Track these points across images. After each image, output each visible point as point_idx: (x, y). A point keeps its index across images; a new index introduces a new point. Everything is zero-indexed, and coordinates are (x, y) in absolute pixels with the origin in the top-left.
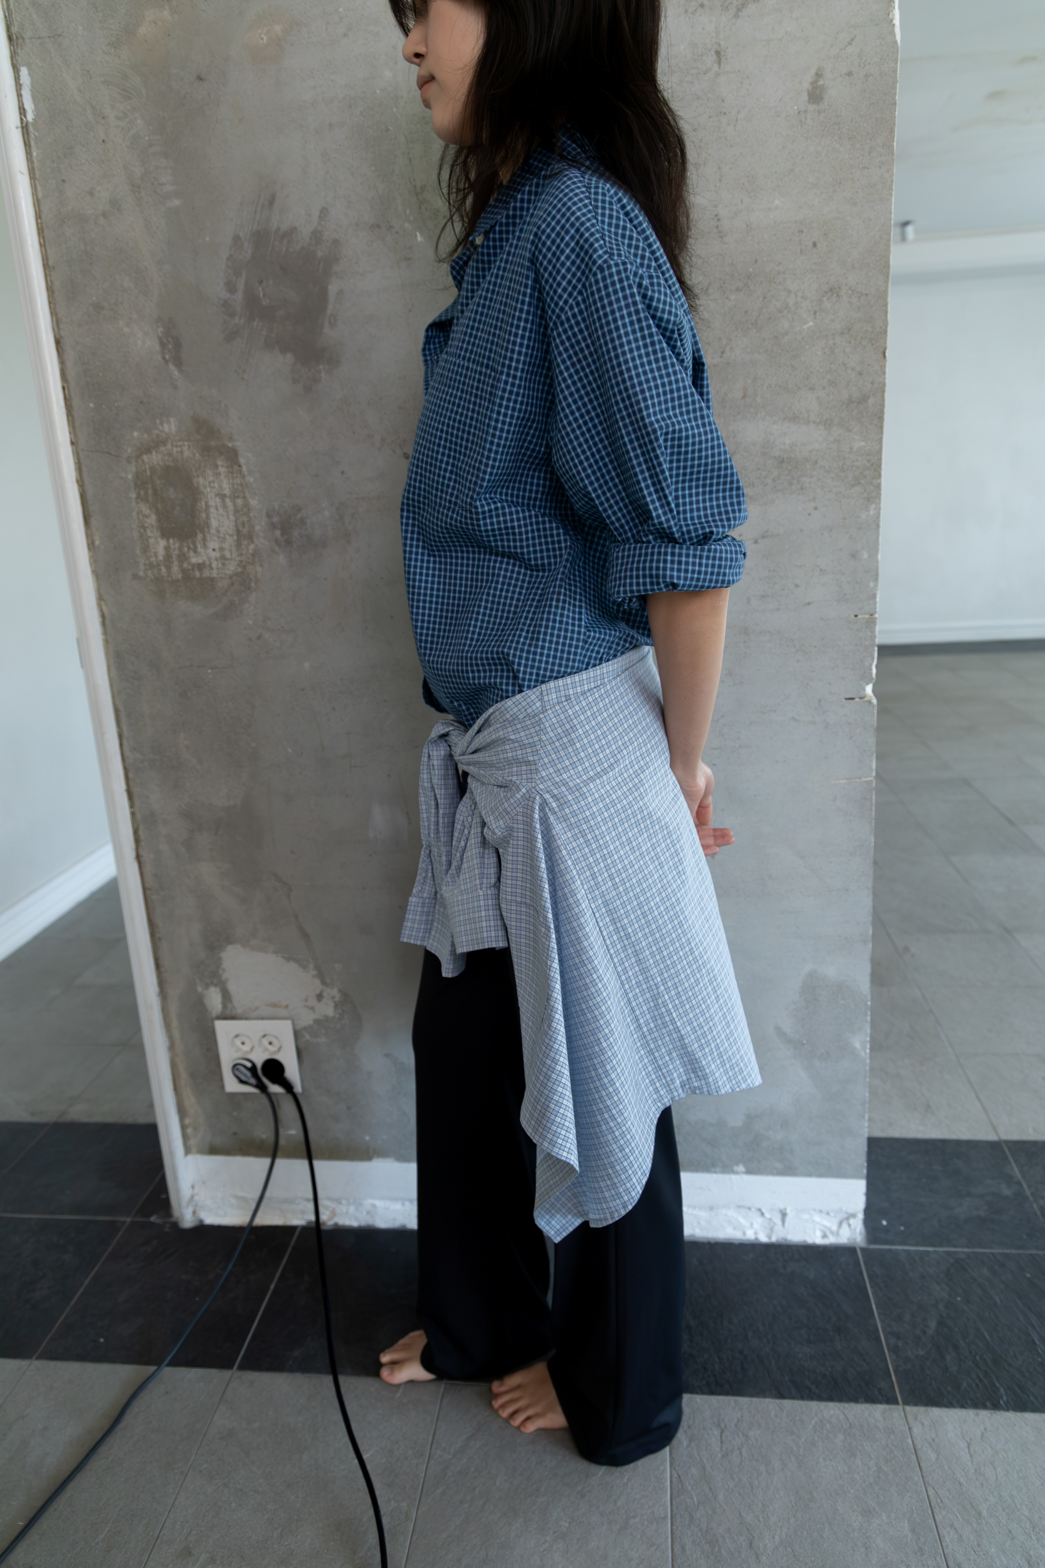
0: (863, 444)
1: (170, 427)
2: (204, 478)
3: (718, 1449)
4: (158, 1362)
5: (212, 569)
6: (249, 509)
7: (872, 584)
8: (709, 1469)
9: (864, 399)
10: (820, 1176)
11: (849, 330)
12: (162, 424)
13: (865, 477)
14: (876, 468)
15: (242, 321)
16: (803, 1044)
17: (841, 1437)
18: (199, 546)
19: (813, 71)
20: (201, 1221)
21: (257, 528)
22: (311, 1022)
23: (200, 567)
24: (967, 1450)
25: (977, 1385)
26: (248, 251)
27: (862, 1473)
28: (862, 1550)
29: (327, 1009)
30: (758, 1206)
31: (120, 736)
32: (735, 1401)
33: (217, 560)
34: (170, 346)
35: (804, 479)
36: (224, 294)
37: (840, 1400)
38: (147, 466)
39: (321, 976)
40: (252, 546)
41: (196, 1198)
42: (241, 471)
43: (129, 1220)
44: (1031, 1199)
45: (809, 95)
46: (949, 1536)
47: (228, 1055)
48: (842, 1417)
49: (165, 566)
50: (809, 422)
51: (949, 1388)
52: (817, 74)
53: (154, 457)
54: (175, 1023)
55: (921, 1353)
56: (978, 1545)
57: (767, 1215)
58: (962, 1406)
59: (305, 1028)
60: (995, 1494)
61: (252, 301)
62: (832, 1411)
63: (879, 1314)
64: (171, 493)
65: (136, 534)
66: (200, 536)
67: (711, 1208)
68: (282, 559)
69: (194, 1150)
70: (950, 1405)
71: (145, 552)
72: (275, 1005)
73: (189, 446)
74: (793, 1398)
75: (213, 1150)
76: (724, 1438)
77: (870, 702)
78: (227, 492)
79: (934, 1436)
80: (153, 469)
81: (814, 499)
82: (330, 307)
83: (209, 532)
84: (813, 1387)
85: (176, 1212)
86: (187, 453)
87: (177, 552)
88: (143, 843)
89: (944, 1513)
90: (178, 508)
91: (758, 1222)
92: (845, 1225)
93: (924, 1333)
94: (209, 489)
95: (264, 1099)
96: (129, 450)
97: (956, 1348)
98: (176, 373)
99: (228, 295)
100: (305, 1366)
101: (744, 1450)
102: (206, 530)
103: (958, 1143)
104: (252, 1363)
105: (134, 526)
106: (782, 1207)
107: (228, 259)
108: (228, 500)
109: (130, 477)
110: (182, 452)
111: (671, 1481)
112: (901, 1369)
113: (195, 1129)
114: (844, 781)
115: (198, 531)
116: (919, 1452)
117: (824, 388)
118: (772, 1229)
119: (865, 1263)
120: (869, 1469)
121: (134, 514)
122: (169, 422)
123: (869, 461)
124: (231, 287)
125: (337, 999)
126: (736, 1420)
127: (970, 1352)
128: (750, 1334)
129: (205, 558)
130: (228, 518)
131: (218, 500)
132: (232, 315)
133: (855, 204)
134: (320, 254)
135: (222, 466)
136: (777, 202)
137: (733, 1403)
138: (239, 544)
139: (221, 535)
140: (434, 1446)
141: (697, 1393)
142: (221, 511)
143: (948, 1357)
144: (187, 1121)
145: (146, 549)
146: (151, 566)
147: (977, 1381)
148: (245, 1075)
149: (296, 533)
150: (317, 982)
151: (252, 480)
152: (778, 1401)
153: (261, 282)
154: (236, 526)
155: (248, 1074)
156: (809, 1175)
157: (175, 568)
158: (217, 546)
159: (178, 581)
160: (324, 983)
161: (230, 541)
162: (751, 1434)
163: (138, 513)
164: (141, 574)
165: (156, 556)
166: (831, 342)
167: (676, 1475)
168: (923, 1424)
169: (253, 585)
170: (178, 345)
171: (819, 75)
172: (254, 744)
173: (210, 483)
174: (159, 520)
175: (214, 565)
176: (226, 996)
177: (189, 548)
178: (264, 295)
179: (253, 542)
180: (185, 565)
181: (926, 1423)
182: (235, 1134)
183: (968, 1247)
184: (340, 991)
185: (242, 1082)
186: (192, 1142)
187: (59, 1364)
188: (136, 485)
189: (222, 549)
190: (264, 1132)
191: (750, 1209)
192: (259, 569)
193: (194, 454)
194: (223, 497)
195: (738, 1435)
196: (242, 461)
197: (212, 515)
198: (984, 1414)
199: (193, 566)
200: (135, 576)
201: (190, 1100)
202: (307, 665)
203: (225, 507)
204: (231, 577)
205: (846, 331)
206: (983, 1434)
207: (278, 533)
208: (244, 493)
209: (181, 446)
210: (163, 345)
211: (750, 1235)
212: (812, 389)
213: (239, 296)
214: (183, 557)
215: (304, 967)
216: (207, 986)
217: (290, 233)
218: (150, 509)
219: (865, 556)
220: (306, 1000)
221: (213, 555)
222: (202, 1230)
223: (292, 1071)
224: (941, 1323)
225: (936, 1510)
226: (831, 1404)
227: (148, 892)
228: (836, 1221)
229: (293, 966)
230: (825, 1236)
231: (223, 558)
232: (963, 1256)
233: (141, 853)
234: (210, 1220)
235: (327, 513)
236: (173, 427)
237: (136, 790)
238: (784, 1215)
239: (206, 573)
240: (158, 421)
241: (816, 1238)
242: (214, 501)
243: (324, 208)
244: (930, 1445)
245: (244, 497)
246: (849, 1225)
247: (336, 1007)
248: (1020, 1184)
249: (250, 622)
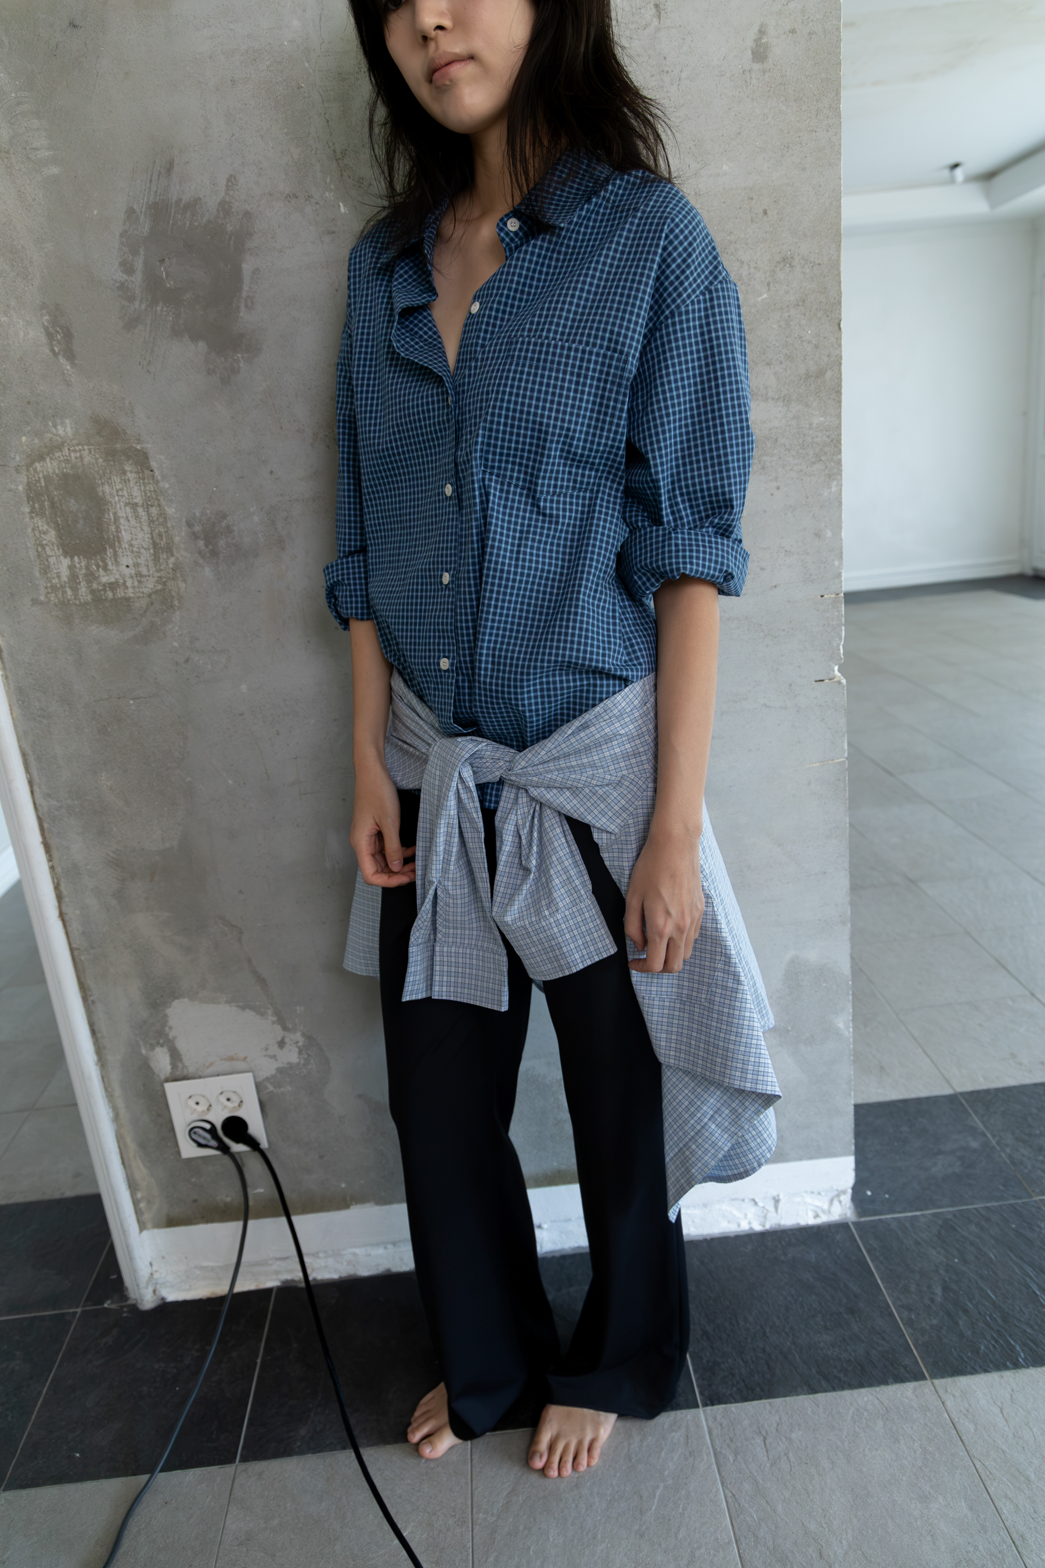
0: (822, 419)
1: (65, 429)
2: (110, 485)
3: (765, 1459)
4: (151, 1470)
5: (127, 588)
6: (165, 518)
7: (836, 563)
8: (761, 1482)
9: (821, 373)
10: (811, 1158)
11: (804, 301)
12: (55, 426)
13: (825, 453)
14: (836, 443)
15: (143, 306)
16: (788, 1031)
17: (880, 1423)
18: (110, 563)
19: (756, 28)
20: (163, 1299)
21: (177, 539)
22: (274, 1072)
23: (113, 586)
24: (1001, 1415)
25: (994, 1346)
26: (145, 227)
27: (909, 1458)
28: (929, 1538)
29: (291, 1056)
30: (751, 1197)
31: (31, 783)
32: (770, 1404)
33: (132, 577)
34: (59, 337)
35: (765, 458)
36: (120, 276)
37: (871, 1385)
38: (41, 475)
39: (281, 1021)
40: (172, 560)
41: (156, 1276)
42: (153, 477)
43: (79, 1310)
44: (998, 1148)
45: (753, 53)
46: (1006, 1509)
47: (182, 1116)
48: (876, 1402)
49: (70, 587)
50: (767, 399)
51: (969, 1354)
52: (760, 31)
53: (49, 465)
54: (118, 1092)
55: (935, 1322)
56: (1035, 1512)
57: (761, 1204)
58: (986, 1371)
59: (267, 1079)
60: (1038, 1455)
61: (154, 285)
62: (865, 1397)
63: (885, 1288)
64: (72, 505)
65: (32, 554)
66: (109, 552)
67: (705, 1205)
68: (208, 572)
69: (149, 1225)
70: (973, 1372)
71: (46, 573)
72: (231, 1059)
73: (90, 450)
74: (825, 1391)
75: (172, 1222)
76: (768, 1446)
77: (839, 682)
78: (138, 500)
79: (967, 1406)
80: (47, 478)
81: (776, 479)
82: (246, 288)
83: (120, 547)
84: (841, 1375)
85: (133, 1294)
86: (87, 459)
87: (84, 571)
88: (66, 899)
89: (995, 1484)
90: (81, 522)
91: (752, 1211)
92: (836, 1202)
93: (932, 1300)
94: (117, 498)
95: (226, 1160)
96: (18, 458)
97: (966, 1311)
98: (68, 367)
99: (125, 277)
100: (315, 1445)
101: (791, 1455)
102: (117, 544)
103: (918, 1101)
104: (258, 1451)
105: (29, 545)
106: (775, 1194)
107: (121, 236)
108: (140, 510)
109: (21, 488)
110: (81, 458)
111: (727, 1502)
112: (920, 1342)
113: (149, 1202)
114: (818, 764)
115: (107, 546)
116: (957, 1425)
117: (781, 363)
118: (765, 1217)
119: (860, 1237)
120: (915, 1452)
121: (29, 530)
122: (63, 424)
123: (828, 437)
124: (128, 268)
125: (301, 1044)
126: (775, 1425)
127: (980, 1313)
128: (768, 1330)
129: (117, 576)
130: (142, 530)
131: (128, 509)
132: (131, 299)
133: (804, 169)
134: (229, 228)
135: (131, 472)
136: (725, 167)
137: (768, 1407)
138: (156, 559)
139: (135, 549)
140: (474, 1510)
141: (731, 1403)
142: (133, 522)
143: (961, 1323)
144: (139, 1195)
145: (45, 570)
146: (54, 588)
147: (993, 1342)
148: (204, 1138)
149: (222, 543)
150: (278, 1028)
151: (167, 486)
152: (811, 1396)
153: (162, 261)
154: (152, 537)
155: (208, 1136)
156: (800, 1159)
157: (83, 589)
158: (130, 562)
159: (87, 603)
160: (285, 1028)
161: (146, 556)
162: (794, 1436)
163: (33, 530)
164: (42, 598)
165: (59, 577)
166: (786, 315)
167: (730, 1494)
168: (954, 1396)
169: (176, 603)
170: (68, 336)
171: (762, 32)
172: (189, 779)
173: (117, 491)
174: (60, 536)
175: (129, 583)
176: (175, 1056)
177: (98, 566)
178: (167, 276)
179: (172, 555)
180: (95, 586)
181: (957, 1394)
182: (195, 1201)
183: (952, 1206)
184: (304, 1035)
185: (200, 1145)
186: (147, 1216)
187: (32, 1492)
188: (29, 498)
189: (137, 565)
190: (228, 1194)
191: (743, 1200)
192: (182, 585)
193: (96, 459)
194: (134, 506)
195: (781, 1439)
196: (154, 464)
197: (122, 528)
198: (1008, 1374)
199: (104, 585)
200: (35, 602)
201: (141, 1172)
202: (244, 688)
203: (137, 517)
204: (150, 596)
205: (800, 303)
206: (1011, 1396)
207: (201, 543)
208: (159, 500)
209: (80, 451)
210: (50, 336)
211: (744, 1227)
212: (768, 364)
213: (138, 278)
214: (91, 577)
215: (262, 1014)
216: (152, 1048)
217: (193, 205)
218: (48, 524)
219: (829, 534)
220: (267, 1049)
221: (127, 572)
222: (166, 1309)
223: (256, 1127)
224: (946, 1288)
225: (988, 1483)
226: (863, 1391)
227: (76, 953)
228: (827, 1200)
229: (249, 1014)
230: (817, 1216)
231: (139, 575)
232: (950, 1216)
233: (64, 910)
234: (172, 1296)
235: (256, 519)
236: (68, 429)
237: (53, 842)
238: (777, 1201)
239: (120, 593)
240: (50, 424)
241: (808, 1219)
242: (124, 512)
243: (231, 176)
244: (965, 1415)
245: (159, 506)
246: (840, 1202)
247: (300, 1053)
248: (985, 1135)
249: (176, 644)
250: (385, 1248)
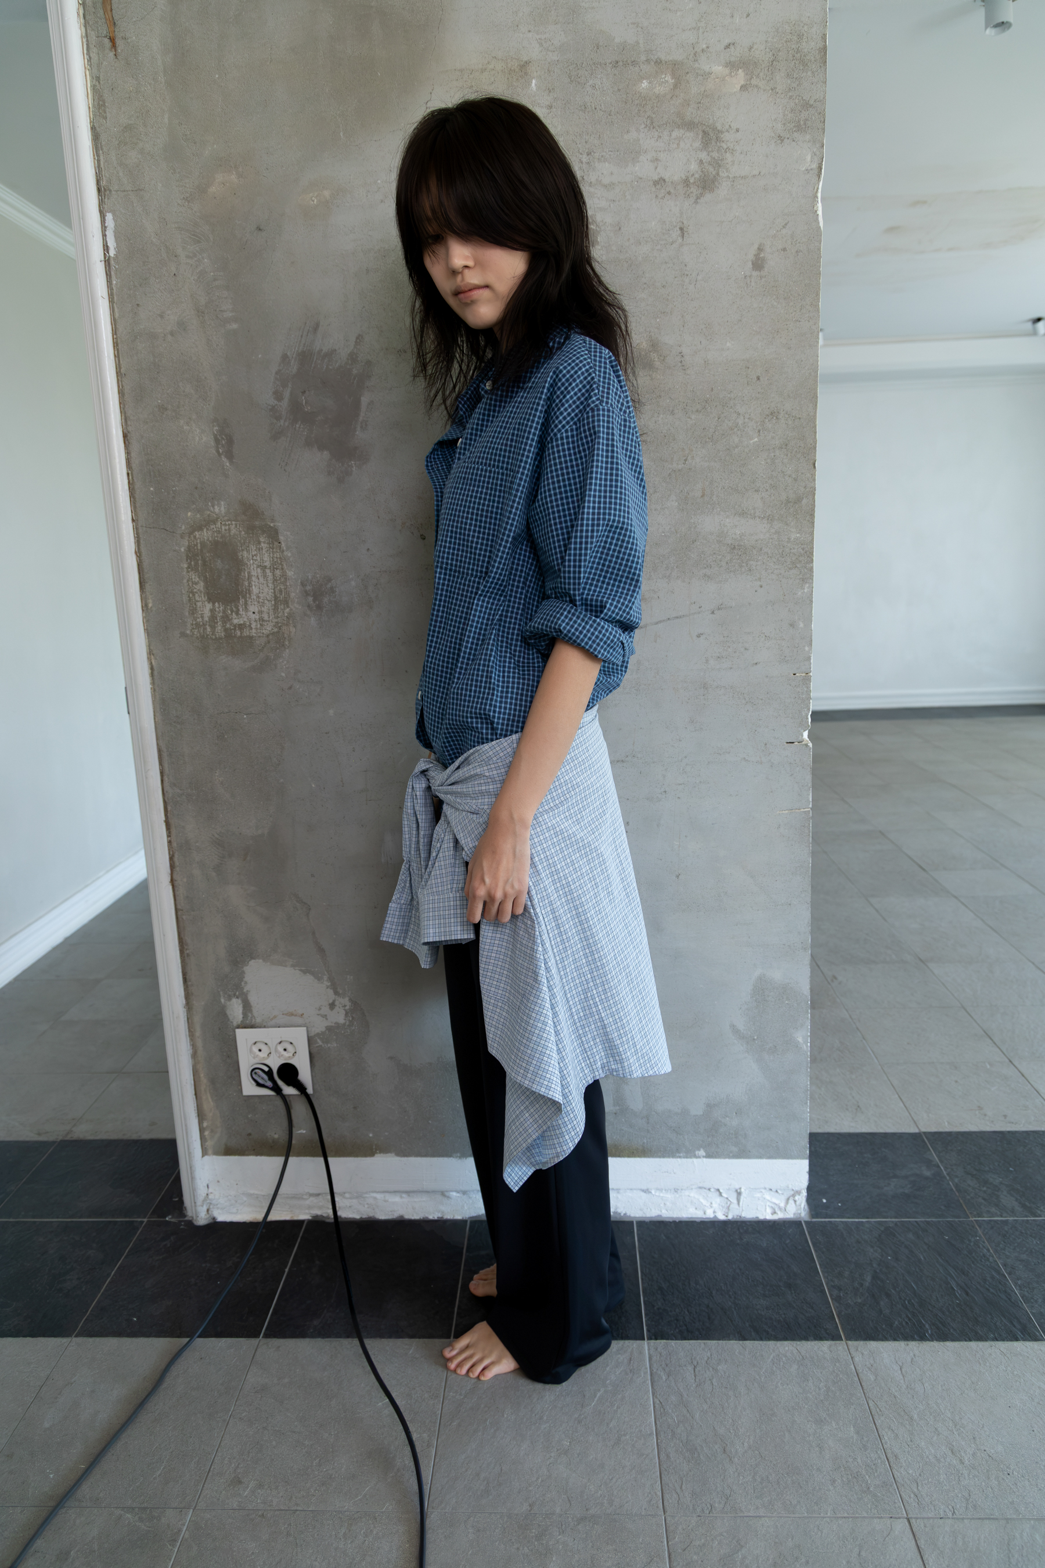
0: (798, 535)
1: (220, 509)
2: (248, 551)
3: (693, 1381)
4: (191, 1335)
5: (251, 628)
6: (286, 579)
7: (807, 649)
8: (685, 1396)
9: (799, 500)
10: (770, 1157)
11: (786, 445)
12: (213, 506)
13: (800, 562)
14: (809, 554)
15: (287, 424)
16: (754, 1039)
17: (795, 1367)
18: (241, 610)
19: (756, 246)
20: (214, 1218)
21: (293, 595)
22: (324, 1029)
23: (241, 627)
24: (900, 1372)
25: (907, 1323)
26: (294, 368)
27: (814, 1393)
28: (817, 1449)
29: (338, 1017)
30: (716, 1187)
31: (162, 773)
32: (704, 1343)
33: (256, 621)
34: (223, 442)
35: (752, 562)
36: (272, 402)
37: (793, 1339)
38: (198, 541)
39: (334, 987)
40: (288, 610)
41: (210, 1197)
42: (280, 547)
43: (145, 1220)
44: (948, 1178)
45: (753, 264)
46: (887, 1435)
47: (246, 1062)
48: (795, 1351)
49: (209, 625)
50: (755, 517)
51: (884, 1326)
52: (759, 249)
53: (205, 534)
54: (198, 1033)
55: (859, 1301)
56: (911, 1441)
57: (724, 1195)
58: (895, 1340)
59: (318, 1035)
60: (924, 1402)
61: (296, 408)
62: (787, 1348)
63: (822, 1271)
64: (219, 564)
65: (185, 599)
66: (242, 601)
67: (676, 1190)
68: (313, 621)
69: (210, 1151)
70: (885, 1339)
71: (193, 614)
72: (292, 1014)
73: (236, 525)
74: (754, 1340)
75: (228, 1151)
76: (697, 1373)
77: (807, 745)
78: (267, 564)
79: (872, 1362)
80: (203, 544)
81: (760, 579)
82: (362, 414)
83: (250, 598)
84: (770, 1330)
85: (190, 1213)
86: (233, 531)
87: (221, 614)
88: (178, 869)
89: (882, 1418)
90: (224, 577)
91: (717, 1201)
92: (791, 1201)
93: (862, 1285)
94: (251, 562)
95: (279, 1102)
96: (183, 527)
97: (888, 1295)
98: (228, 464)
99: (276, 402)
100: (325, 1332)
101: (714, 1380)
102: (248, 595)
103: (885, 1135)
104: (278, 1331)
105: (184, 592)
106: (737, 1187)
107: (276, 373)
108: (268, 571)
109: (182, 550)
110: (229, 530)
111: (654, 1407)
112: (843, 1313)
113: (212, 1131)
114: (787, 812)
115: (240, 597)
116: (860, 1375)
117: (767, 490)
118: (728, 1208)
119: (809, 1232)
120: (820, 1389)
121: (185, 581)
122: (219, 505)
123: (803, 549)
124: (278, 396)
125: (347, 1008)
126: (706, 1359)
127: (900, 1298)
128: (714, 1292)
129: (245, 620)
130: (268, 586)
131: (259, 570)
132: (278, 418)
133: (789, 348)
134: (355, 371)
135: (264, 542)
136: (728, 344)
137: (703, 1345)
138: (276, 608)
139: (261, 600)
140: (446, 1390)
141: (672, 1339)
142: (261, 580)
143: (882, 1303)
144: (205, 1124)
145: (193, 611)
146: (198, 625)
147: (906, 1320)
148: (263, 1078)
149: (326, 600)
150: (331, 992)
151: (289, 555)
152: (741, 1342)
153: (304, 392)
154: (275, 592)
155: (266, 1077)
156: (760, 1157)
157: (219, 628)
158: (256, 610)
159: (221, 638)
160: (336, 993)
161: (268, 606)
162: (719, 1367)
163: (188, 581)
164: (188, 632)
165: (202, 617)
166: (772, 454)
167: (658, 1402)
168: (863, 1354)
169: (287, 643)
170: (230, 441)
171: (760, 249)
172: (282, 780)
173: (253, 556)
174: (206, 587)
175: (253, 626)
176: (247, 1006)
177: (232, 611)
178: (306, 403)
179: (288, 607)
180: (228, 626)
181: (866, 1353)
182: (250, 1134)
183: (896, 1218)
184: (350, 1000)
185: (259, 1085)
186: (209, 1144)
187: (98, 1339)
188: (187, 556)
189: (261, 612)
190: (276, 1132)
191: (709, 1189)
192: (293, 630)
193: (240, 532)
194: (263, 568)
195: (709, 1369)
196: (281, 538)
197: (253, 583)
198: (913, 1344)
199: (235, 626)
200: (183, 635)
201: (209, 1104)
202: (331, 712)
203: (265, 576)
204: (268, 636)
205: (784, 447)
206: (912, 1359)
207: (310, 599)
208: (282, 565)
209: (229, 525)
210: (217, 441)
211: (710, 1214)
212: (756, 491)
213: (285, 403)
214: (226, 619)
215: (319, 979)
216: (230, 998)
217: (330, 354)
218: (199, 578)
219: (802, 625)
220: (320, 1009)
221: (253, 617)
222: (215, 1227)
223: (305, 1075)
224: (875, 1277)
225: (876, 1417)
226: (786, 1343)
227: (179, 913)
228: (784, 1198)
229: (309, 978)
230: (774, 1213)
231: (262, 619)
232: (891, 1225)
233: (175, 877)
234: (221, 1217)
235: (353, 583)
236: (222, 509)
237: (172, 822)
238: (739, 1194)
239: (246, 632)
240: (210, 504)
241: (767, 1215)
242: (255, 572)
243: (359, 335)
244: (868, 1368)
245: (282, 569)
246: (795, 1201)
247: (346, 1015)
248: (939, 1167)
249: (283, 674)
250: (401, 1197)
